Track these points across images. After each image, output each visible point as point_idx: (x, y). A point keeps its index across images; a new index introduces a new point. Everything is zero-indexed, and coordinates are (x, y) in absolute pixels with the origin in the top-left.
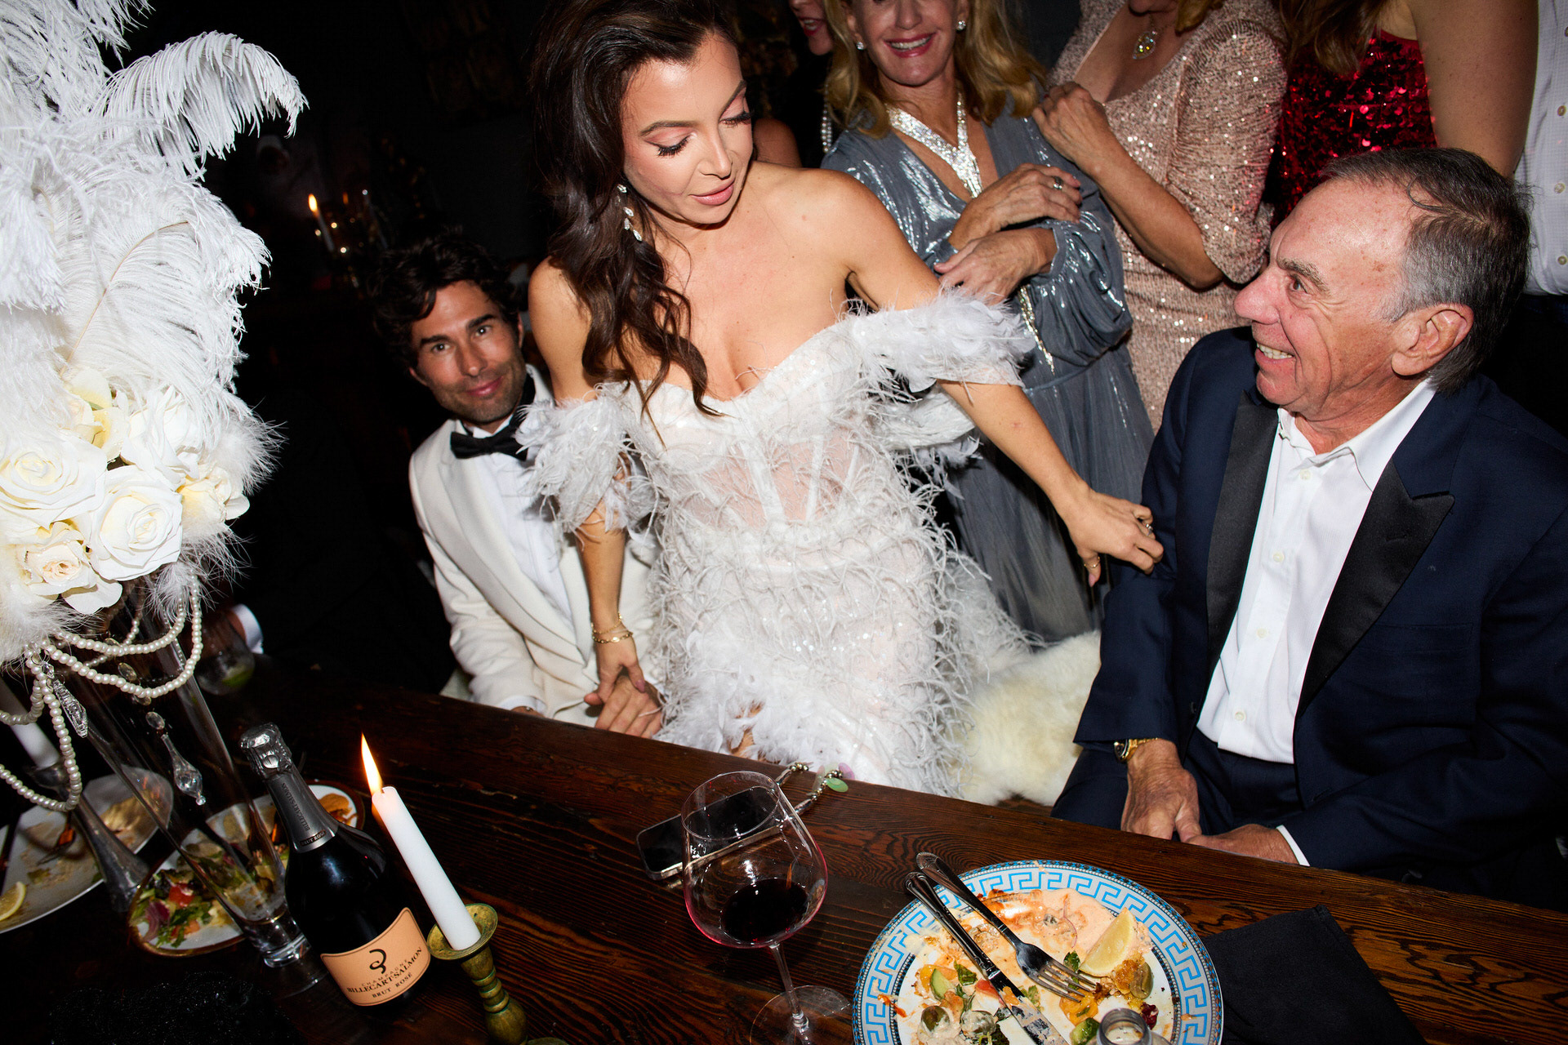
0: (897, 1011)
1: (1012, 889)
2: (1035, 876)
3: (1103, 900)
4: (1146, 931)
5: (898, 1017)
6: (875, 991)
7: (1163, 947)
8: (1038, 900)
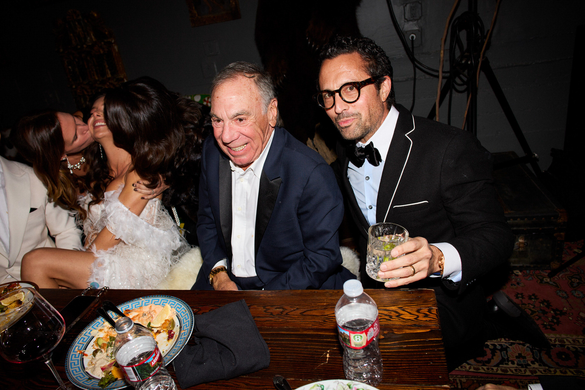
0: (84, 354)
1: (132, 308)
2: (141, 303)
3: (163, 305)
4: (175, 310)
5: (84, 357)
6: (76, 350)
7: (179, 314)
8: (141, 310)
